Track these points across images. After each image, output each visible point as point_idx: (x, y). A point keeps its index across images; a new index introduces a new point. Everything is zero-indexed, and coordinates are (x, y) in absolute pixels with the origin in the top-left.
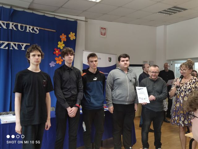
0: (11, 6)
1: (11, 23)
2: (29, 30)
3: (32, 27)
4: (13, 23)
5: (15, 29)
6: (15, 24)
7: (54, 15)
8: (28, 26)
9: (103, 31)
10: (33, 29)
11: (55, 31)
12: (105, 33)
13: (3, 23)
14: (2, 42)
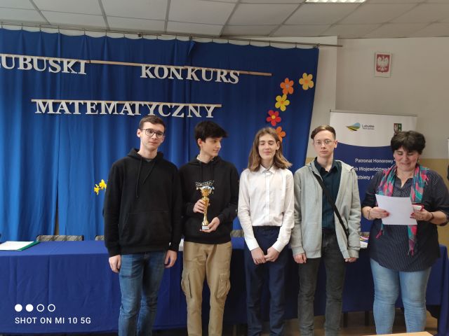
0: (191, 36)
1: (190, 69)
2: (221, 79)
3: (225, 72)
4: (192, 68)
5: (196, 79)
6: (196, 69)
7: (270, 42)
8: (219, 71)
9: (383, 62)
10: (228, 76)
11: (270, 74)
12: (387, 67)
13: (176, 69)
14: (174, 105)
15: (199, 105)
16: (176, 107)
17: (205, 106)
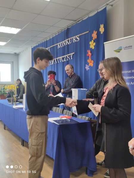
2: (74, 41)
5: (69, 43)
6: (68, 39)
8: (73, 37)
10: (76, 39)
13: (64, 42)
14: (64, 56)
15: (69, 55)
16: (64, 57)
17: (70, 54)
